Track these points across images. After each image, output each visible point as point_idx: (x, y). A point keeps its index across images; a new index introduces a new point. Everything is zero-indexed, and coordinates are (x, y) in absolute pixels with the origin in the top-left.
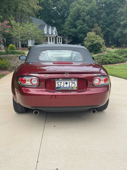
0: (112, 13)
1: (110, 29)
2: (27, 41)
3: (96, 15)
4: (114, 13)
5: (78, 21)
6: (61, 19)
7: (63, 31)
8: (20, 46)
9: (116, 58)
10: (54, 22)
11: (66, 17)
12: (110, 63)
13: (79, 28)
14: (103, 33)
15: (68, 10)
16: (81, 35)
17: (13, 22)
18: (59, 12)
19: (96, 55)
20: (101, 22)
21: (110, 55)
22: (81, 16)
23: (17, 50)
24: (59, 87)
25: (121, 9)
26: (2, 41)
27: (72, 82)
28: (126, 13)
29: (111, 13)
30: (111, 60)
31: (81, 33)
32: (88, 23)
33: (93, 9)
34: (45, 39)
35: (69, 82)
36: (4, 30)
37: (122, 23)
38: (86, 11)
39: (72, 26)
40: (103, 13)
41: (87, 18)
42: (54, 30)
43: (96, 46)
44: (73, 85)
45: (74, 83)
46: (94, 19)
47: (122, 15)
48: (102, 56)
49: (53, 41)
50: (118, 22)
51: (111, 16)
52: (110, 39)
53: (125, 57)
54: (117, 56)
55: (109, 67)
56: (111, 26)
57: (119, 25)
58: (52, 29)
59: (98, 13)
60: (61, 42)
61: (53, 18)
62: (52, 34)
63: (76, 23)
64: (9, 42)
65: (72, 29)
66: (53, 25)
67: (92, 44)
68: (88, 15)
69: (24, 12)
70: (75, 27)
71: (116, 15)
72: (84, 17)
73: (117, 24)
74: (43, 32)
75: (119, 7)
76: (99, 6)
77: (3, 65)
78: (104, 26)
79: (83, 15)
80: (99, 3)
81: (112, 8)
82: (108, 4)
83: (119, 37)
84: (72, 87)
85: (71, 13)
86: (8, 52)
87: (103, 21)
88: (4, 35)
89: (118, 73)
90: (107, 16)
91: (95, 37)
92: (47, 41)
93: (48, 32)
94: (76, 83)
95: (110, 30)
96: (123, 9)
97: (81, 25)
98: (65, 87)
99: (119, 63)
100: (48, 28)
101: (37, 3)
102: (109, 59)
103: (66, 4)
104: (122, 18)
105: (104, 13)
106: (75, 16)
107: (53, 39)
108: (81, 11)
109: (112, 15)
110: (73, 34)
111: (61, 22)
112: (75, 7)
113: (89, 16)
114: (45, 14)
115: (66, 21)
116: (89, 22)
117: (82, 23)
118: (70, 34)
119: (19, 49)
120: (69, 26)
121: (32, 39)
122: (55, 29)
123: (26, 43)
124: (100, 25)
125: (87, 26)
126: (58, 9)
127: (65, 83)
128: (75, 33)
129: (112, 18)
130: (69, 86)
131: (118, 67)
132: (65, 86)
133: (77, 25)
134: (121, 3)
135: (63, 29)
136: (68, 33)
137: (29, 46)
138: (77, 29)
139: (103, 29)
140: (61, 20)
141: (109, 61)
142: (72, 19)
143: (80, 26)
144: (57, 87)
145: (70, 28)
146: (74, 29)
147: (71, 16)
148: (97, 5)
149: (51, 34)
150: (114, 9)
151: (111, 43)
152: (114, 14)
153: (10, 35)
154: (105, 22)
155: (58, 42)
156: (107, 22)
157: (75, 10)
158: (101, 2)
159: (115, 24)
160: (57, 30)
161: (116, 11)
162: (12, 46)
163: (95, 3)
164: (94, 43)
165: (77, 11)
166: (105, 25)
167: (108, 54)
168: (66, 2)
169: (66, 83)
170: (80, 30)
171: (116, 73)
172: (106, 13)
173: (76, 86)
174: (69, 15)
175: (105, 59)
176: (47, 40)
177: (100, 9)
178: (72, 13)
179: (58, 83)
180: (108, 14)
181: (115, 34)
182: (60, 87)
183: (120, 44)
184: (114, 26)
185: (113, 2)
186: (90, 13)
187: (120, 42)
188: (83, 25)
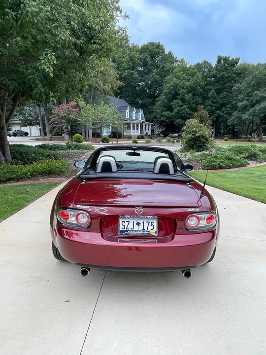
0: (226, 90)
1: (221, 112)
2: (101, 129)
3: (201, 93)
4: (228, 90)
5: (175, 101)
6: (150, 98)
7: (152, 115)
8: (91, 135)
9: (230, 159)
10: (140, 102)
11: (158, 96)
12: (221, 168)
13: (176, 110)
14: (211, 118)
15: (161, 86)
16: (179, 121)
17: (82, 103)
18: (149, 88)
19: (200, 153)
20: (209, 102)
21: (222, 154)
22: (179, 94)
23: (86, 141)
24: (125, 229)
25: (238, 85)
26: (66, 128)
27: (149, 222)
28: (246, 90)
29: (224, 90)
30: (222, 162)
31: (179, 118)
32: (189, 104)
33: (197, 84)
34: (126, 126)
35: (143, 222)
36: (69, 115)
37: (239, 104)
38: (187, 87)
39: (166, 108)
40: (211, 90)
41: (188, 96)
42: (139, 113)
43: (200, 140)
44: (150, 227)
45: (152, 224)
46: (198, 98)
47: (240, 93)
48: (209, 155)
49: (137, 129)
50: (234, 102)
51: (224, 95)
52: (222, 127)
53: (245, 158)
54: (233, 156)
55: (220, 173)
56: (223, 108)
57: (235, 108)
58: (137, 112)
59: (204, 90)
60: (148, 130)
61: (139, 96)
62: (137, 119)
63: (171, 103)
64: (74, 130)
65: (166, 112)
66: (138, 106)
67: (193, 137)
68: (189, 92)
69: (98, 89)
70: (170, 109)
71: (232, 93)
72: (184, 95)
73: (232, 105)
74: (124, 116)
75: (236, 82)
76: (206, 80)
77: (57, 167)
78: (213, 109)
79: (182, 93)
80: (206, 76)
81: (224, 84)
82: (218, 78)
83: (236, 124)
84: (148, 230)
85: (165, 91)
86: (70, 147)
87: (212, 101)
88: (69, 121)
89: (234, 186)
90: (217, 94)
91: (197, 127)
92: (130, 129)
93: (131, 117)
94: (155, 224)
95: (222, 114)
96: (241, 84)
97: (179, 106)
98: (136, 231)
99: (235, 167)
100: (131, 111)
101: (116, 77)
102: (219, 160)
103: (158, 78)
104: (240, 97)
105: (213, 91)
106: (171, 94)
107: (137, 126)
108: (179, 87)
109: (225, 93)
110: (166, 119)
111: (150, 103)
112: (171, 82)
113: (190, 95)
114: (129, 92)
115: (157, 101)
116: (191, 103)
117: (181, 104)
118: (162, 119)
119: (88, 139)
120: (161, 108)
121: (107, 127)
122: (141, 113)
123: (98, 131)
124: (207, 106)
125: (188, 109)
126: (146, 85)
127: (135, 222)
128: (170, 118)
129: (225, 97)
130: (143, 229)
131: (234, 175)
132: (136, 228)
133: (173, 106)
134: (237, 76)
135: (153, 112)
136: (160, 118)
137: (103, 135)
138: (173, 113)
139: (211, 113)
140: (150, 100)
141: (219, 164)
142: (167, 99)
143: (178, 108)
144: (121, 229)
145: (162, 111)
146: (169, 112)
147: (165, 94)
148: (203, 79)
149: (135, 118)
150: (228, 84)
151: (224, 132)
152: (228, 92)
153: (76, 121)
154: (214, 103)
155: (145, 130)
156: (218, 103)
157: (171, 86)
158: (209, 75)
159: (229, 106)
160: (145, 114)
161: (231, 87)
162: (78, 136)
163: (200, 77)
164: (197, 135)
165: (174, 87)
166: (215, 106)
167: (218, 154)
168: (158, 75)
169: (138, 224)
170: (177, 113)
171: (230, 186)
172: (216, 90)
173: (155, 229)
174: (161, 93)
175: (213, 162)
176: (129, 127)
177: (206, 85)
178: (167, 90)
179: (123, 223)
180: (219, 92)
181: (229, 120)
182: (127, 231)
183: (237, 134)
184: (228, 109)
185: (226, 75)
186: (192, 90)
187: (237, 132)
188: (182, 106)
